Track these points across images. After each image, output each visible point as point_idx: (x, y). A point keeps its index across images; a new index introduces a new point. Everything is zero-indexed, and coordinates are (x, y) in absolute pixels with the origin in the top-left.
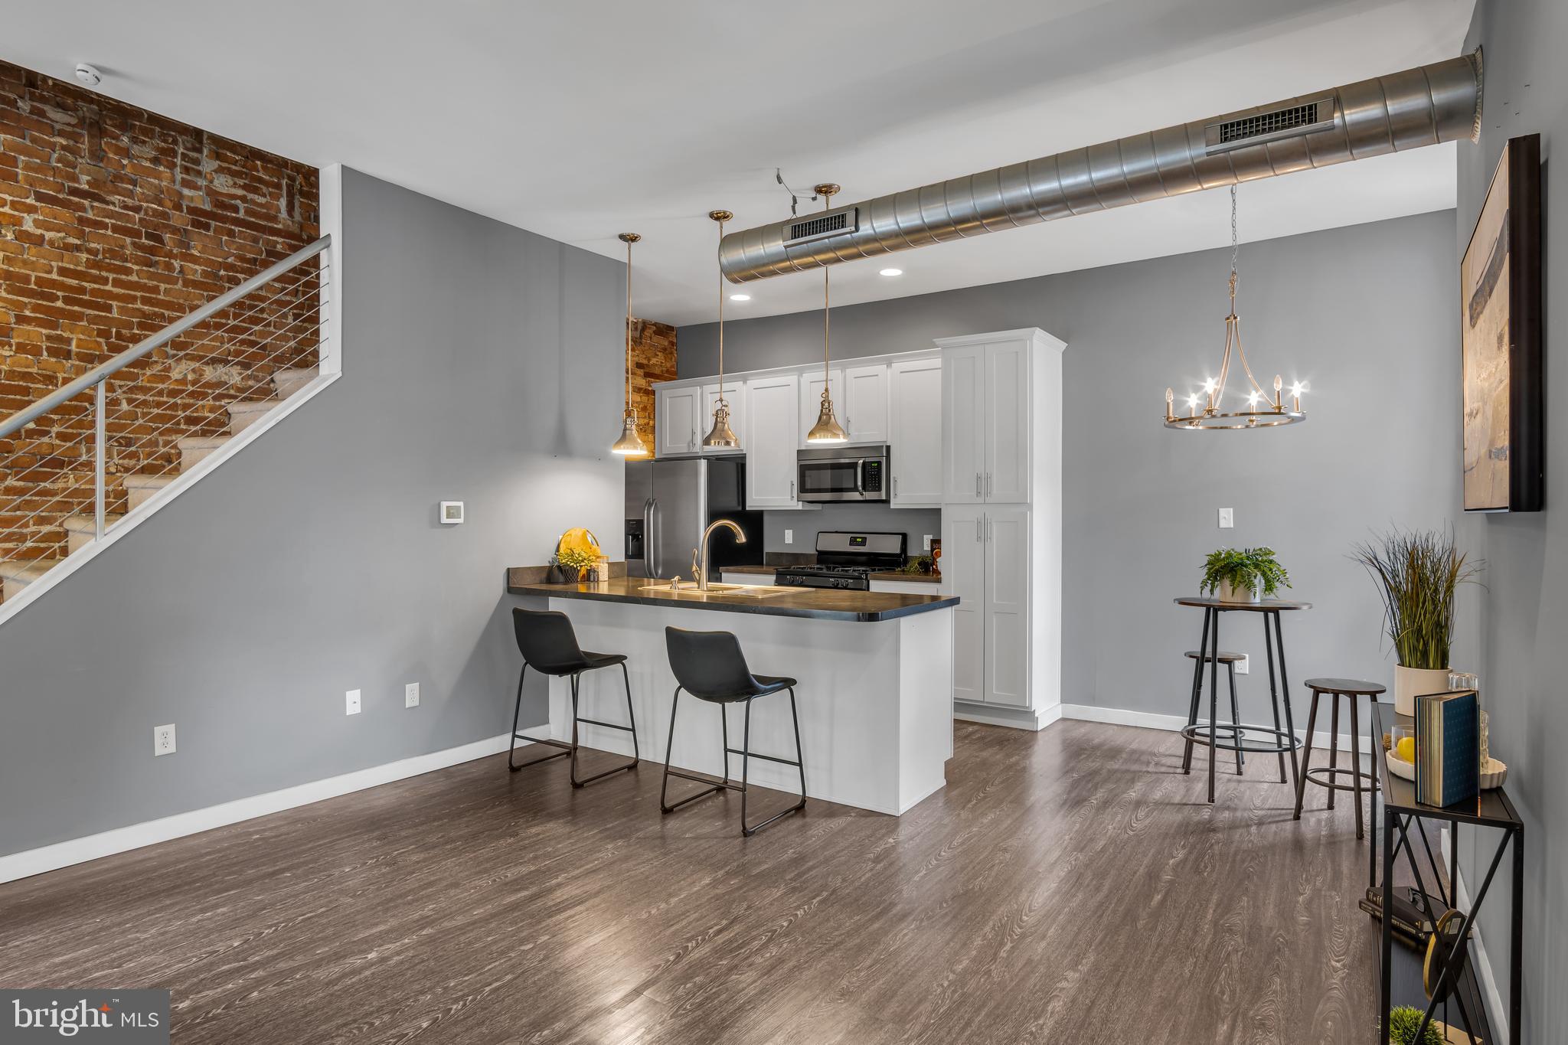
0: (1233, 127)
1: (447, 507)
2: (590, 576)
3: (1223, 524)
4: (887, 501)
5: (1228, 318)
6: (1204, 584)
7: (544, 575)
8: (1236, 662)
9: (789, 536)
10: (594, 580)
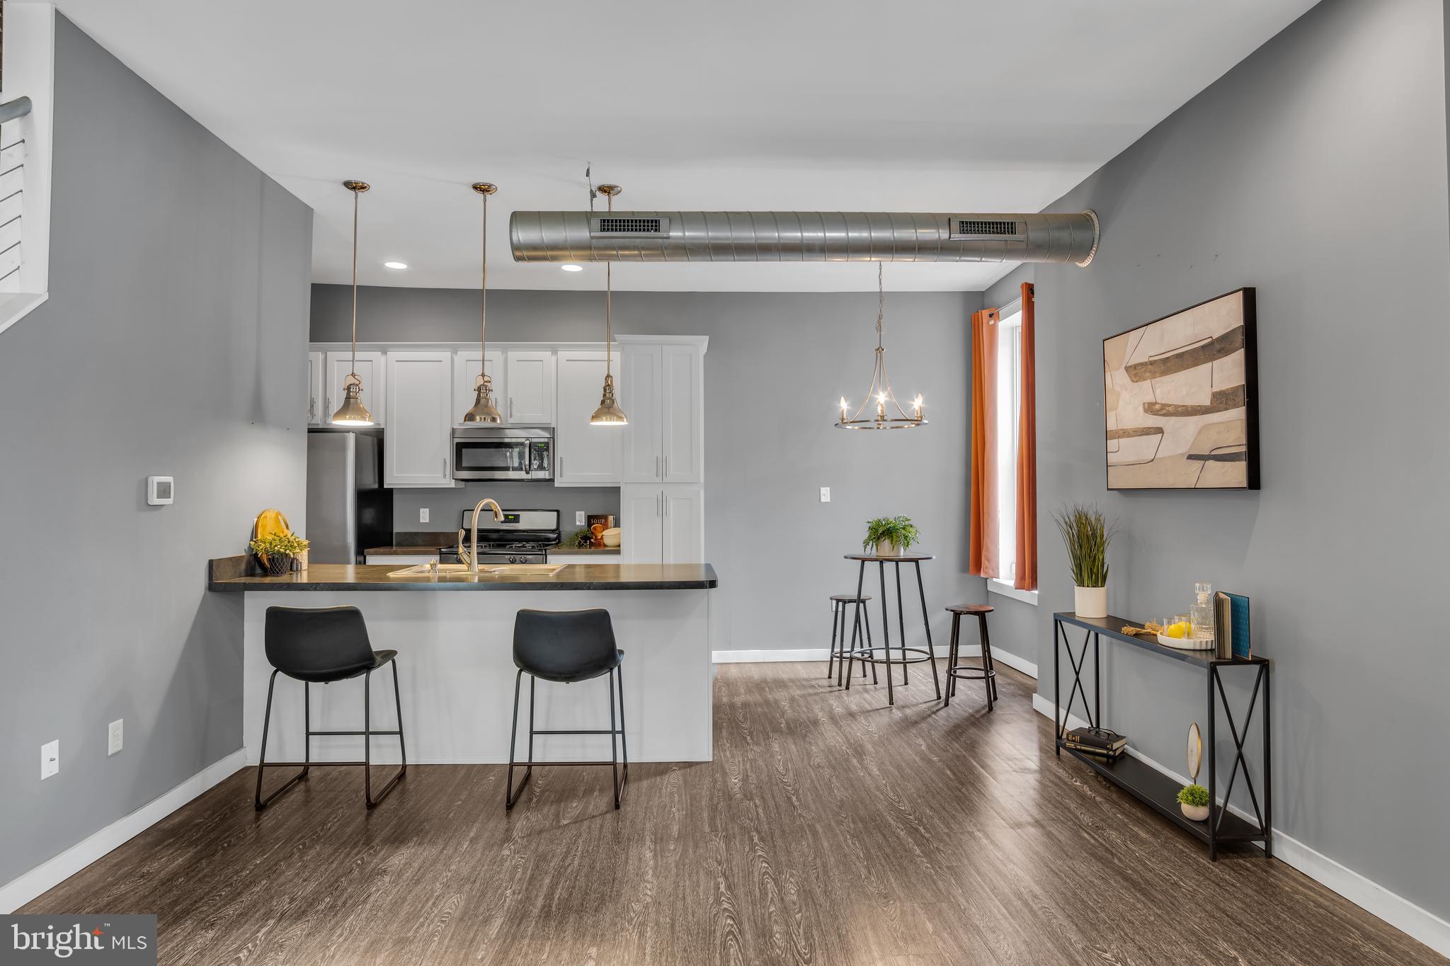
0: (970, 225)
1: (158, 483)
2: (293, 565)
3: (823, 499)
4: (552, 480)
5: (878, 349)
6: (866, 543)
7: (243, 566)
8: (867, 601)
9: (425, 515)
10: (297, 570)
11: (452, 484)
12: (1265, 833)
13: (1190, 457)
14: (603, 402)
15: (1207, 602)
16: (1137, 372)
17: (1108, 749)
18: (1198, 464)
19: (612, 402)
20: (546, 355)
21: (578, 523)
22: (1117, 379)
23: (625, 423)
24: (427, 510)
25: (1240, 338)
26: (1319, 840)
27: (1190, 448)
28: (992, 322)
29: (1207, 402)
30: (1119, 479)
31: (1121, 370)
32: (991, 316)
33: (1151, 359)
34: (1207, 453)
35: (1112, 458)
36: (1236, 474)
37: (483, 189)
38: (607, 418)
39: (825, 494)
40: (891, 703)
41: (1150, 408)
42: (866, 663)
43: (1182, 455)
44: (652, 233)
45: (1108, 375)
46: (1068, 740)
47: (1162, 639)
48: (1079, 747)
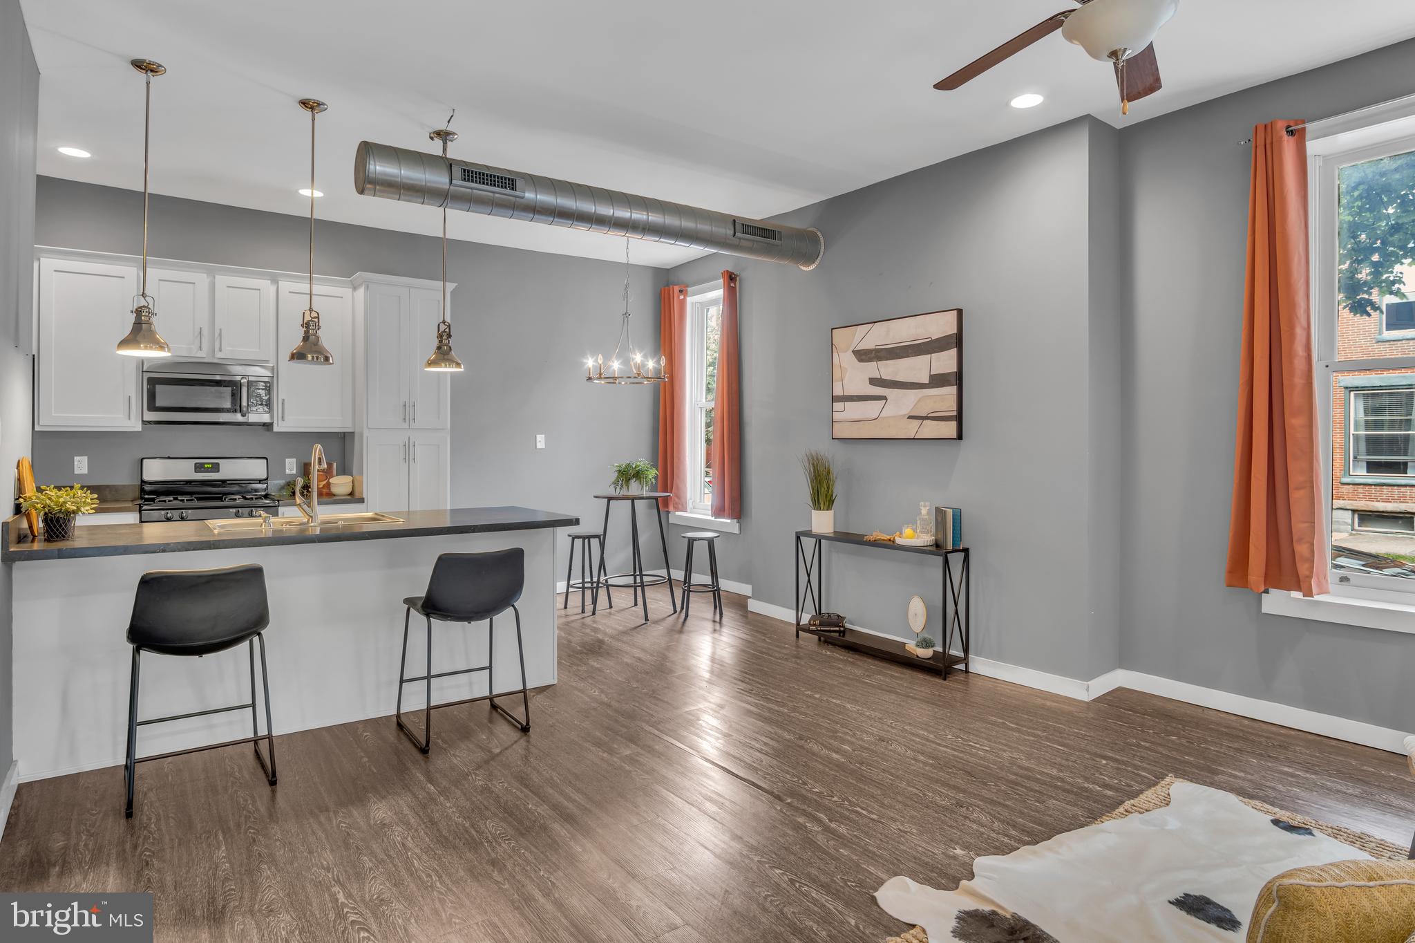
11: (138, 427)
12: (965, 660)
13: (910, 417)
14: (439, 348)
15: (928, 513)
16: (863, 356)
17: (840, 626)
18: (918, 422)
19: (448, 348)
20: (266, 285)
21: (288, 472)
22: (844, 359)
23: (462, 369)
24: (85, 459)
25: (954, 340)
26: (1000, 655)
27: (910, 412)
28: (682, 297)
29: (927, 381)
30: (841, 431)
31: (848, 352)
32: (681, 291)
33: (877, 347)
34: (924, 415)
35: (836, 416)
36: (950, 429)
37: (309, 105)
38: (446, 365)
39: (541, 441)
40: (647, 619)
41: (874, 382)
42: (610, 588)
43: (904, 415)
44: (508, 191)
45: (835, 355)
46: (810, 625)
47: (899, 541)
48: (819, 628)
